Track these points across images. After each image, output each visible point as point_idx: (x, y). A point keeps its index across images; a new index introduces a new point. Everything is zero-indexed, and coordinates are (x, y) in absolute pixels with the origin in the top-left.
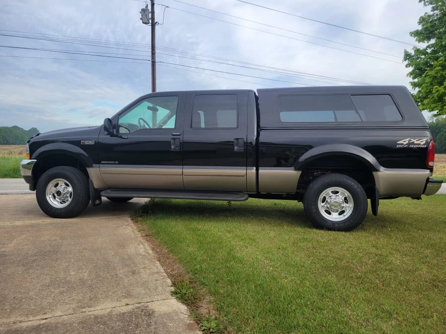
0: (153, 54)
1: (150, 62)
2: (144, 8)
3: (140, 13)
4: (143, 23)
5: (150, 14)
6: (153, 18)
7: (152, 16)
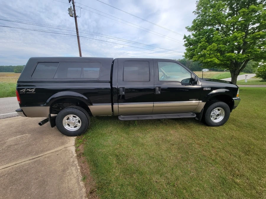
0: (77, 32)
1: (77, 37)
2: (70, 8)
3: (68, 10)
4: (70, 16)
5: (73, 11)
6: (75, 14)
7: (74, 12)
